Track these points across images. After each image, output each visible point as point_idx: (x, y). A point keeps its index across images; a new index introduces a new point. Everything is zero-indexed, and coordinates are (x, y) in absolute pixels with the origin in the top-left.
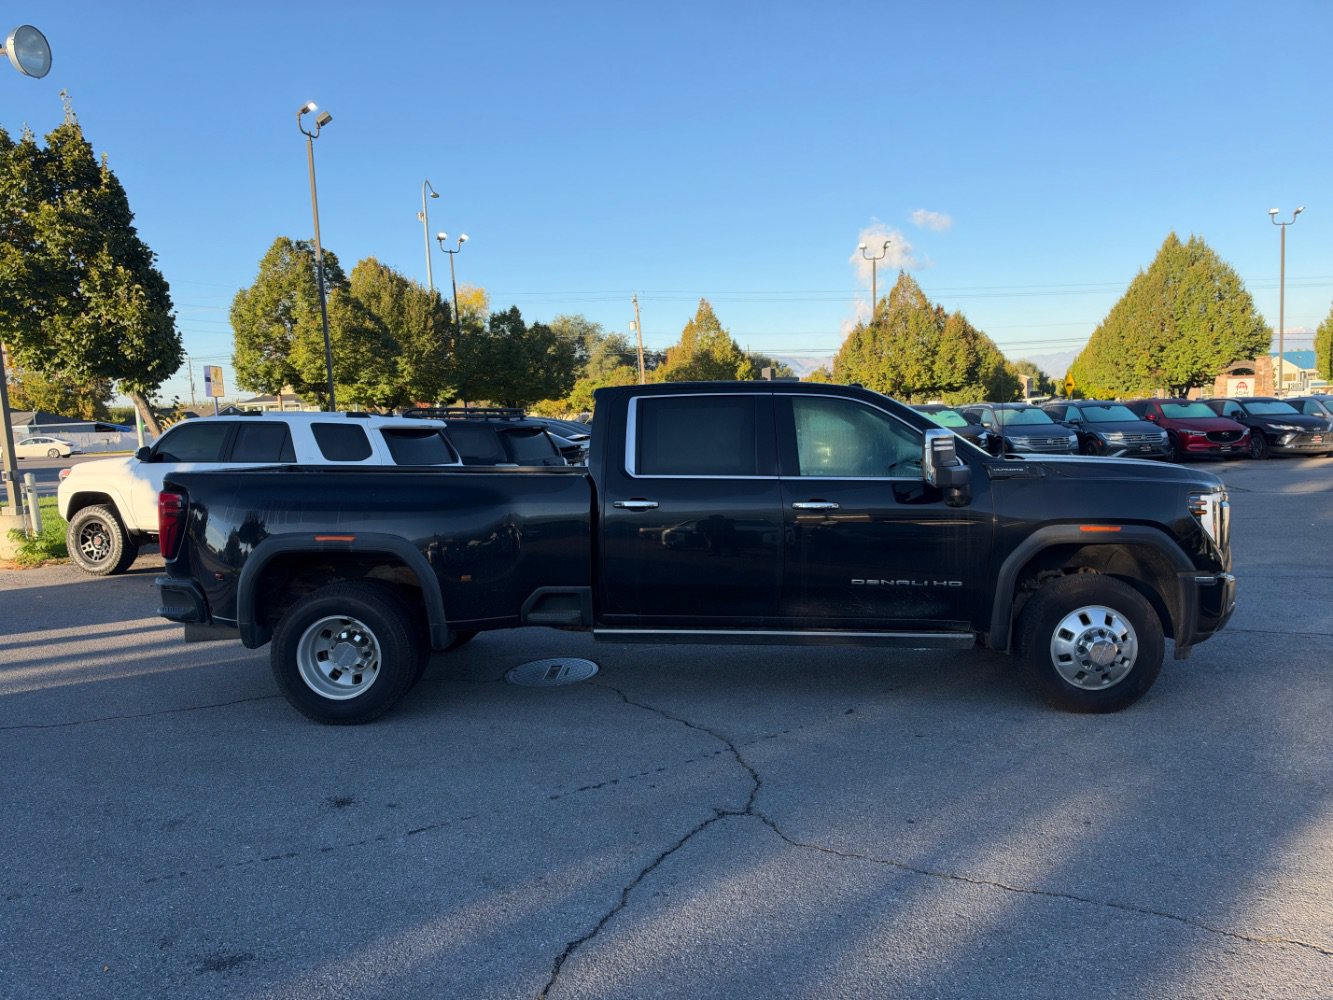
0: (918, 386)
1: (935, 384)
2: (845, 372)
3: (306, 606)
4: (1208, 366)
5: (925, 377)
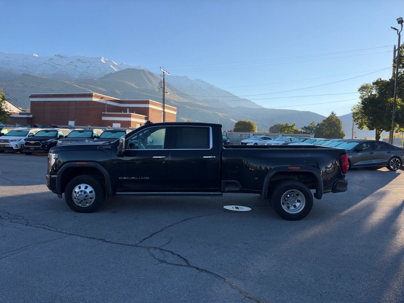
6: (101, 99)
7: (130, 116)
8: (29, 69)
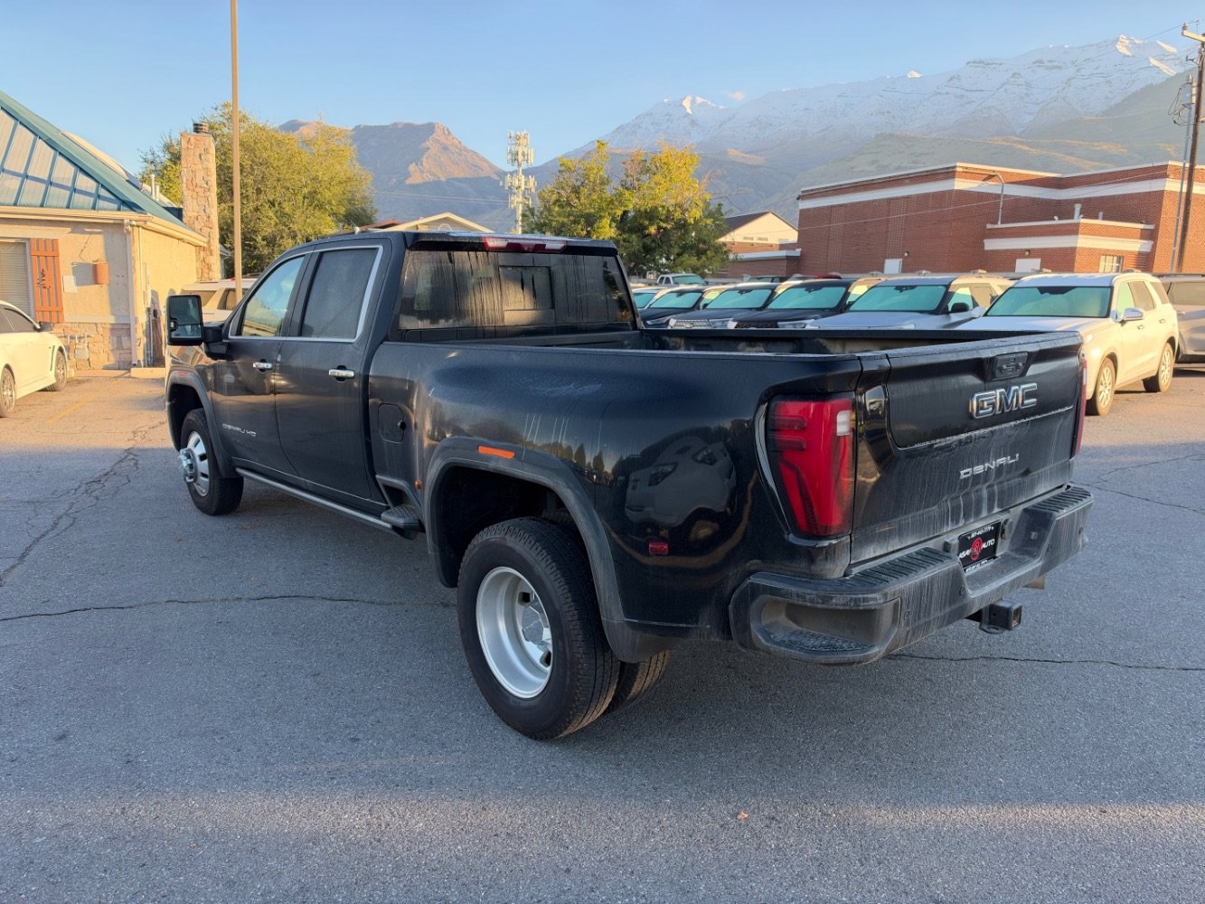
6: (984, 180)
7: (1073, 230)
8: (894, 117)
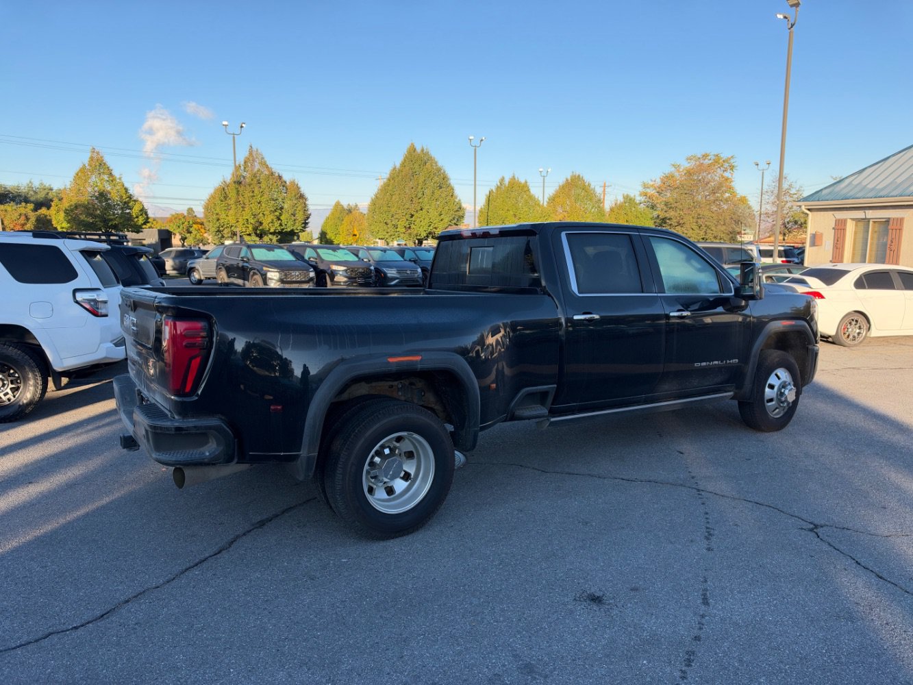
0: (272, 230)
1: (283, 229)
2: (215, 217)
3: (375, 428)
4: (436, 228)
5: (277, 224)
